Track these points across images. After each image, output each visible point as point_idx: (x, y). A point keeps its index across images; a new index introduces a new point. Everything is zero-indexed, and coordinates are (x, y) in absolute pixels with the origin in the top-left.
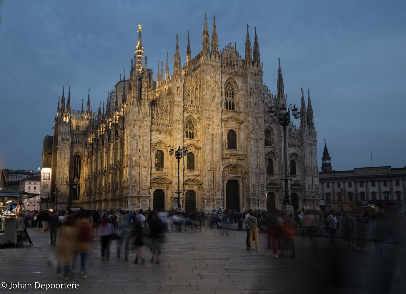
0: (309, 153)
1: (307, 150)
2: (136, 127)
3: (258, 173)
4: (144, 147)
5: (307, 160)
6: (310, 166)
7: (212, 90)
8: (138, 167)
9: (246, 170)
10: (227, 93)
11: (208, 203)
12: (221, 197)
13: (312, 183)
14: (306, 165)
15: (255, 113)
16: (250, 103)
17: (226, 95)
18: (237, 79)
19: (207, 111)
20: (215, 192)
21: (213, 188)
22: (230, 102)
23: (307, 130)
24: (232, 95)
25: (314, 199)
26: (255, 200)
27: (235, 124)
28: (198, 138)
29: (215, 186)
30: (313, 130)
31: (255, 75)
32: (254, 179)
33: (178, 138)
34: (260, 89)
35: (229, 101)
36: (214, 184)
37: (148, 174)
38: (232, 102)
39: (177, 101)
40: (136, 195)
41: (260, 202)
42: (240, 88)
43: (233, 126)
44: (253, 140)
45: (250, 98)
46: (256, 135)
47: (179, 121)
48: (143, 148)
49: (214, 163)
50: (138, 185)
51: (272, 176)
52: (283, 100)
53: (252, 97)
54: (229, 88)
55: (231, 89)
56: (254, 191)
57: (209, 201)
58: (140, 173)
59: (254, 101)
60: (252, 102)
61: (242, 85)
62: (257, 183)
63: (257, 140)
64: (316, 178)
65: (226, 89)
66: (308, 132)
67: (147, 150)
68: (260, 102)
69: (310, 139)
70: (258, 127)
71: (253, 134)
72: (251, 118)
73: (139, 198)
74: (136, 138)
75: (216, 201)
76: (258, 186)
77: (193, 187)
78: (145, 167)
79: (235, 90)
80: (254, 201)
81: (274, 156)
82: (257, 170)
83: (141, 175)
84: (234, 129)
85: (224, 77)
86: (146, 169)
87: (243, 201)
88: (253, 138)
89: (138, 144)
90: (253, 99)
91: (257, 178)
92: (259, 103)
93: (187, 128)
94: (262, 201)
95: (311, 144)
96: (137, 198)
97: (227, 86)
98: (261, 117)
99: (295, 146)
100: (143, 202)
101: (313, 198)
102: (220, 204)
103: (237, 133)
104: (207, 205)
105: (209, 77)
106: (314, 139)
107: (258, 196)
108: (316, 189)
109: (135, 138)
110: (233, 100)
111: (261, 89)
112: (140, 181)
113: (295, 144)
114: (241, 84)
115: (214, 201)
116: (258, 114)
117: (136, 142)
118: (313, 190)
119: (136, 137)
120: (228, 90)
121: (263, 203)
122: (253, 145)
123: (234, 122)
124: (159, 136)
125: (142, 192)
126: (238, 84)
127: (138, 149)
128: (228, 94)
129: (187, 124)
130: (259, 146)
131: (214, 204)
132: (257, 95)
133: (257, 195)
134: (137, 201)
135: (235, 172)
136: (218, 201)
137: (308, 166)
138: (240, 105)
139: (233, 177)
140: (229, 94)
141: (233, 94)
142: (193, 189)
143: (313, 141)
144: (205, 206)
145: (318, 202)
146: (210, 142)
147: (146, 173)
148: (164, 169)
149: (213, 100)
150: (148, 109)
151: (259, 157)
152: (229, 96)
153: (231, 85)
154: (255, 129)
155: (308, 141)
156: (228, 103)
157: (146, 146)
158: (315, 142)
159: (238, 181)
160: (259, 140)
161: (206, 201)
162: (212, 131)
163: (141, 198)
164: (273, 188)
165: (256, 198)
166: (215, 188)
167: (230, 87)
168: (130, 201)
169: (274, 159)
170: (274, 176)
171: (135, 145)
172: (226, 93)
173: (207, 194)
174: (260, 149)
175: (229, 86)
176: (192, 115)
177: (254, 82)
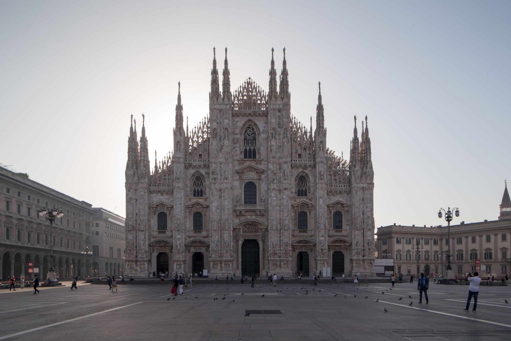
0: (360, 200)
1: (357, 196)
2: (131, 190)
3: (280, 230)
4: (141, 210)
5: (356, 210)
6: (360, 216)
7: (220, 138)
8: (135, 231)
9: (265, 227)
10: (247, 139)
11: (214, 265)
12: (230, 259)
13: (362, 238)
14: (355, 216)
15: (278, 159)
16: (271, 147)
17: (245, 142)
18: (257, 120)
19: (213, 164)
20: (222, 254)
21: (220, 249)
22: (250, 149)
23: (357, 171)
24: (253, 141)
25: (365, 258)
26: (276, 261)
27: (254, 175)
28: (207, 196)
29: (222, 247)
30: (368, 170)
31: (279, 111)
32: (275, 237)
33: (178, 198)
34: (285, 128)
35: (248, 149)
36: (222, 245)
37: (145, 237)
38: (252, 149)
39: (176, 157)
40: (133, 259)
41: (282, 263)
42: (261, 131)
43: (253, 177)
44: (275, 191)
45: (271, 141)
46: (278, 184)
47: (178, 179)
48: (139, 211)
49: (222, 222)
50: (135, 249)
51: (306, 232)
52: (320, 136)
53: (274, 139)
54: (249, 133)
55: (252, 134)
56: (274, 251)
57: (215, 263)
58: (137, 237)
59: (276, 143)
60: (273, 145)
61: (264, 127)
62: (279, 241)
63: (279, 190)
64: (370, 232)
65: (244, 134)
66: (358, 173)
67: (143, 213)
68: (285, 143)
69: (362, 182)
70: (281, 175)
71: (274, 184)
72: (272, 165)
73: (136, 262)
74: (132, 202)
75: (224, 263)
76: (280, 244)
77: (201, 249)
78: (142, 231)
79: (257, 133)
80: (274, 263)
81: (308, 209)
82: (279, 227)
83: (137, 239)
84: (253, 181)
85: (240, 121)
86: (143, 232)
87: (264, 262)
88: (274, 189)
89: (135, 208)
90: (275, 141)
91: (279, 236)
92: (284, 145)
93: (195, 186)
94: (286, 262)
95: (363, 189)
96: (135, 262)
97: (247, 130)
98: (286, 162)
99: (341, 193)
100: (141, 265)
101: (363, 256)
102: (229, 266)
103: (257, 184)
104: (213, 267)
105: (216, 124)
106: (369, 182)
107: (280, 257)
108: (368, 245)
109: (130, 202)
110: (254, 147)
111: (287, 128)
112: (137, 244)
113: (341, 191)
114: (264, 125)
115: (221, 263)
116: (282, 159)
117: (132, 206)
118: (364, 247)
119: (132, 200)
120: (247, 136)
121: (288, 264)
122: (274, 197)
123: (254, 173)
124: (162, 197)
125: (140, 256)
126: (259, 126)
127: (134, 212)
128: (247, 141)
129: (195, 182)
130: (283, 198)
131: (221, 267)
132: (281, 135)
133: (279, 255)
134: (135, 265)
135: (253, 230)
136: (227, 263)
137: (357, 217)
138: (261, 152)
139: (251, 236)
140: (249, 140)
141: (254, 139)
142: (200, 251)
143: (368, 184)
144: (211, 269)
145: (372, 262)
146: (217, 198)
147: (143, 236)
148: (166, 232)
149: (221, 150)
150: (143, 170)
151: (283, 211)
152: (249, 142)
153: (251, 128)
154: (278, 178)
155: (359, 185)
156: (247, 151)
157: (142, 209)
158: (370, 186)
159: (257, 241)
160: (283, 191)
161: (212, 263)
162: (219, 187)
163: (138, 262)
164: (306, 246)
165: (277, 259)
166: (222, 249)
167: (250, 131)
168: (128, 265)
169: (308, 212)
170: (308, 231)
171: (131, 209)
172: (245, 139)
173: (213, 256)
174: (285, 201)
175: (248, 131)
176: (200, 171)
177: (278, 120)
